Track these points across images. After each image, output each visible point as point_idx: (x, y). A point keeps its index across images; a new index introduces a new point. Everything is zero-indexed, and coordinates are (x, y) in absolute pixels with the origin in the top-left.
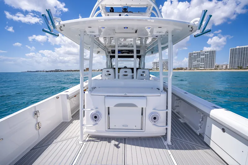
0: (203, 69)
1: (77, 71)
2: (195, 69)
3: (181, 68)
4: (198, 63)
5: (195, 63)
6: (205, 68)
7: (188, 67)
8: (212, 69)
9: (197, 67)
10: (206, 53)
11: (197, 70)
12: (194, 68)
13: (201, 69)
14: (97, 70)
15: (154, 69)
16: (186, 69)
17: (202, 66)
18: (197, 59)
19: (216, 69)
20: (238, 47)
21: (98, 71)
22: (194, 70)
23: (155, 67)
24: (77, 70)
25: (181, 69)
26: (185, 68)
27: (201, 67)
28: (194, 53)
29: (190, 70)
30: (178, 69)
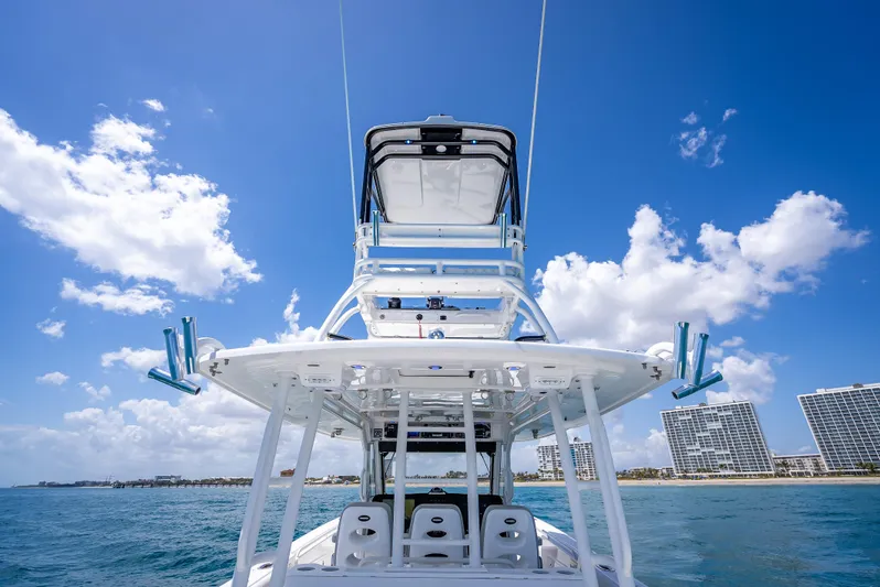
0: (733, 476)
1: (244, 484)
2: (704, 475)
3: (650, 470)
4: (706, 450)
5: (695, 451)
6: (738, 469)
7: (673, 467)
8: (766, 476)
9: (707, 466)
10: (723, 414)
11: (711, 477)
12: (699, 471)
13: (725, 477)
14: (325, 479)
15: (546, 476)
16: (669, 475)
17: (726, 462)
18: (697, 435)
19: (783, 476)
20: (821, 391)
21: (329, 482)
22: (701, 478)
23: (550, 467)
24: (242, 479)
25: (651, 474)
26: (665, 471)
27: (721, 466)
28: (681, 413)
29: (685, 477)
30: (640, 475)
